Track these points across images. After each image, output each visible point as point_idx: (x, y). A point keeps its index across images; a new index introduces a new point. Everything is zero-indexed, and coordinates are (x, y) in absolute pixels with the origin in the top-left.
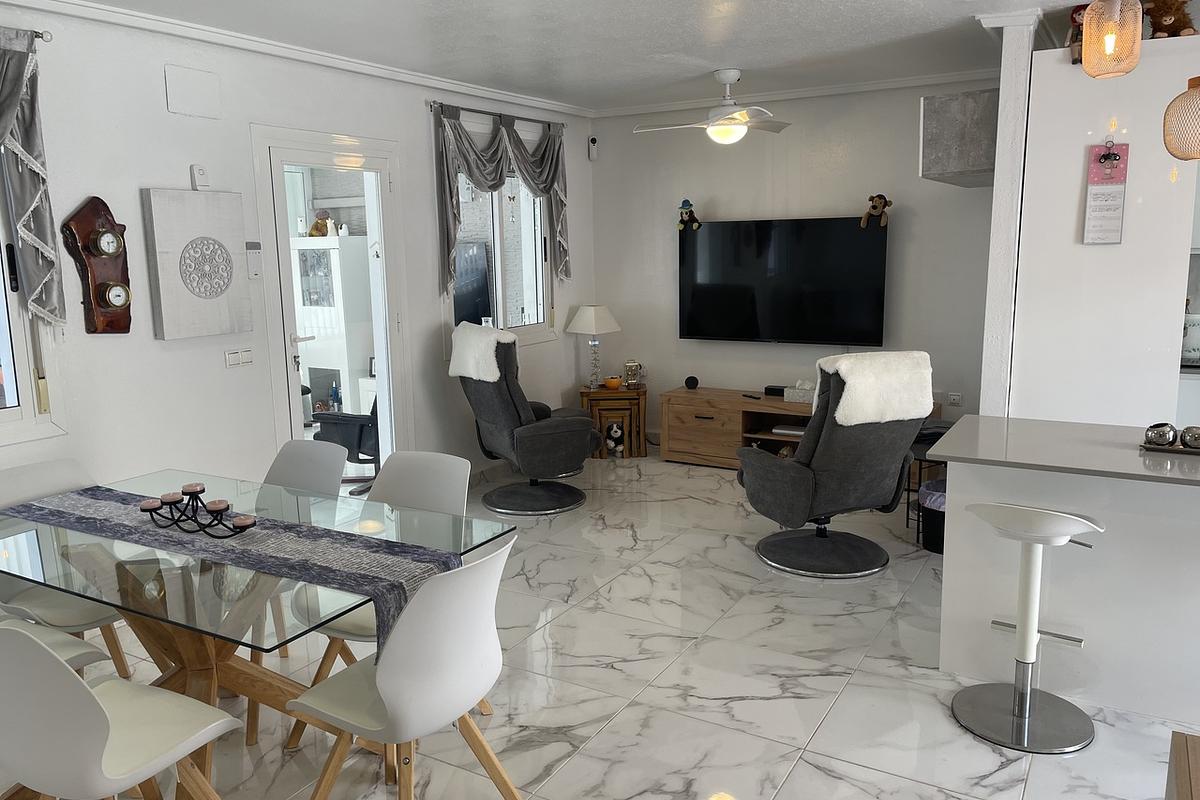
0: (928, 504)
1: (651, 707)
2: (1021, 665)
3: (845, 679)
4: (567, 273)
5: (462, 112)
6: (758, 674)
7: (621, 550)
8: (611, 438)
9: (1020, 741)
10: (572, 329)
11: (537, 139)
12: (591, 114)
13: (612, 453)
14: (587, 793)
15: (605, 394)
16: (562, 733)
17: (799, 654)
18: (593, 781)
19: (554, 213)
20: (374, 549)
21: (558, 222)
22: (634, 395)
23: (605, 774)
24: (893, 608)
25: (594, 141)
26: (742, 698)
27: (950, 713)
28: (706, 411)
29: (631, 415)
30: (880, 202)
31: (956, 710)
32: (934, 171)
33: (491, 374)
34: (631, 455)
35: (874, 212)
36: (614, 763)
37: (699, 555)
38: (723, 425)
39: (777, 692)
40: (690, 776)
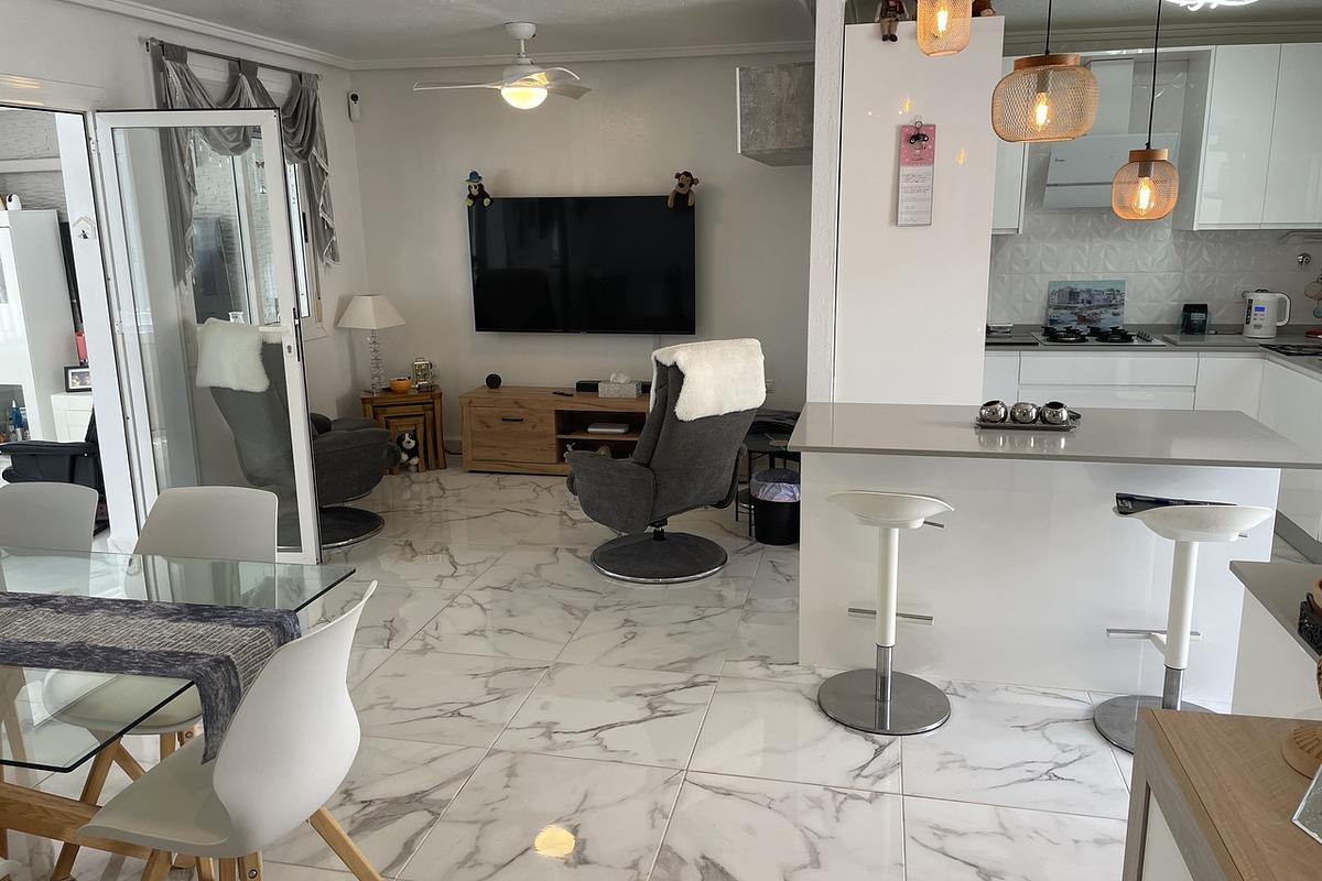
0: (761, 496)
1: (514, 753)
2: (882, 649)
3: (712, 687)
4: (335, 257)
5: (189, 53)
6: (622, 696)
7: (440, 578)
8: (404, 450)
9: (882, 725)
10: (347, 322)
11: (286, 93)
12: (350, 64)
13: (405, 467)
14: (461, 865)
15: (391, 398)
16: (415, 800)
17: (659, 668)
18: (466, 849)
19: (314, 182)
20: (174, 617)
21: (319, 193)
22: (426, 398)
23: (478, 838)
24: (741, 607)
25: (355, 98)
26: (612, 726)
27: (817, 707)
28: (515, 412)
29: (425, 423)
30: (687, 179)
31: (822, 703)
32: (753, 148)
33: (257, 382)
34: (427, 468)
35: (682, 191)
36: (485, 823)
37: (531, 574)
38: (534, 427)
39: (647, 713)
40: (575, 822)
